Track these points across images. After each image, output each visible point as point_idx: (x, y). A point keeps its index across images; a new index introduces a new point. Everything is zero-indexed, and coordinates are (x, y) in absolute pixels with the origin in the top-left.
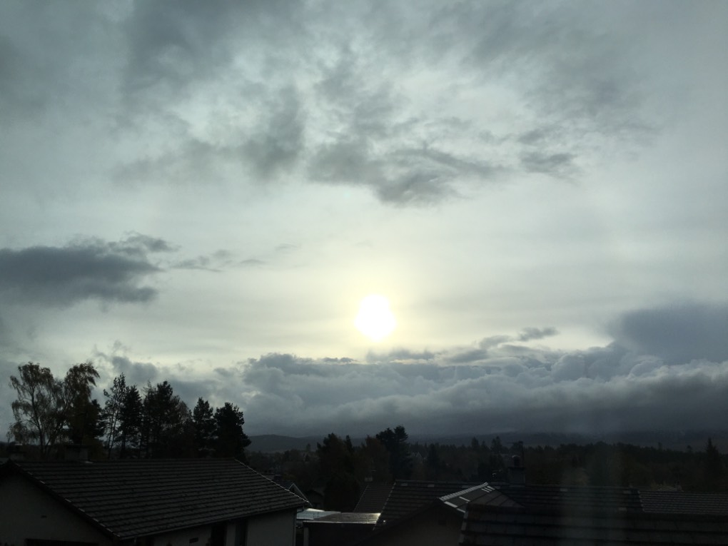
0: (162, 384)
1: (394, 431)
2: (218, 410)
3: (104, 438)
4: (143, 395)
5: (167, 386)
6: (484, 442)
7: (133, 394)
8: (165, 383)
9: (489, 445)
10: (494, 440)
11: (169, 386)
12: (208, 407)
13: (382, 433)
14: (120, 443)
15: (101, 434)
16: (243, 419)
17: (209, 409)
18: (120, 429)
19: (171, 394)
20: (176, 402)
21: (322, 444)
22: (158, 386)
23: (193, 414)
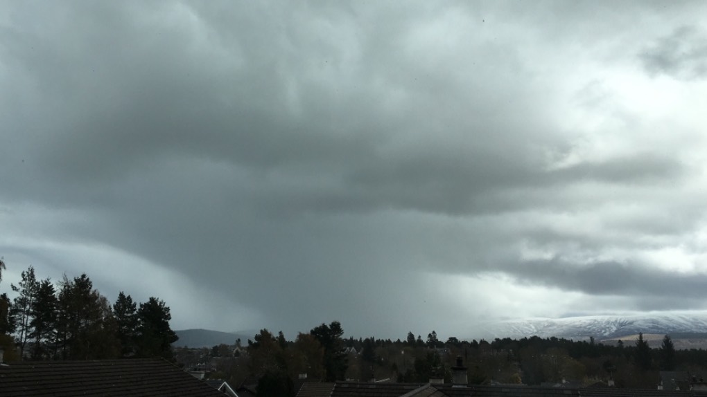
0: (80, 277)
1: (329, 327)
2: (141, 305)
3: (16, 335)
4: (58, 289)
5: (85, 279)
6: (420, 337)
7: (47, 289)
8: (84, 276)
9: (425, 339)
10: (430, 335)
11: (88, 279)
12: (131, 302)
13: (317, 328)
14: (34, 340)
15: (12, 330)
16: (169, 315)
17: (132, 303)
18: (33, 324)
19: (90, 288)
20: (95, 296)
21: (254, 341)
22: (75, 280)
23: (113, 310)
